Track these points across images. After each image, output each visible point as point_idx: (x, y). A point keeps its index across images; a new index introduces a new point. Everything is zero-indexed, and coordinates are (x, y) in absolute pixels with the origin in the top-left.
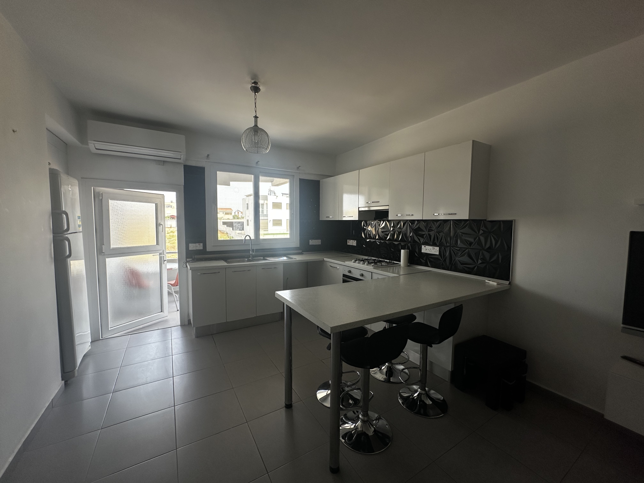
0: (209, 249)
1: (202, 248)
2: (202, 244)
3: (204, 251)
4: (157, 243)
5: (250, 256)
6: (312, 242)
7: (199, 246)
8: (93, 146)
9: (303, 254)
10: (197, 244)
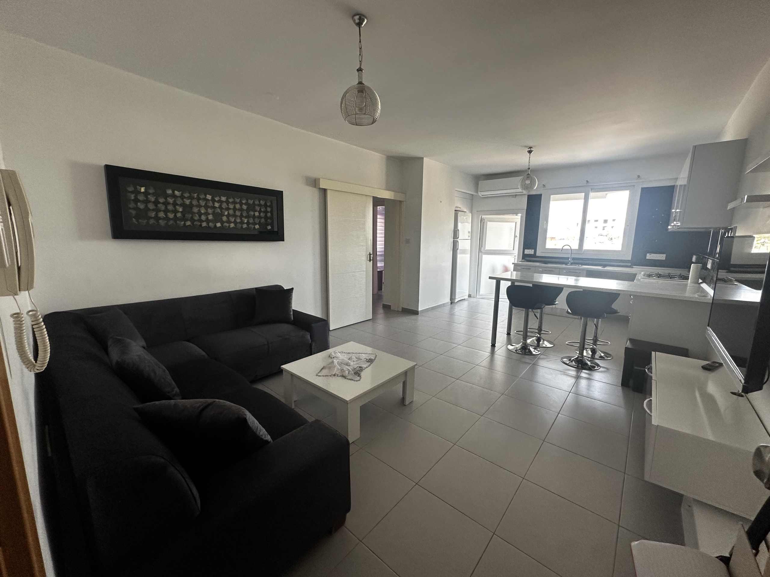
0: (537, 255)
1: (533, 253)
2: (533, 250)
3: (534, 256)
4: (513, 250)
5: (569, 262)
6: (649, 256)
7: (531, 252)
8: (480, 194)
9: (632, 267)
10: (530, 250)
